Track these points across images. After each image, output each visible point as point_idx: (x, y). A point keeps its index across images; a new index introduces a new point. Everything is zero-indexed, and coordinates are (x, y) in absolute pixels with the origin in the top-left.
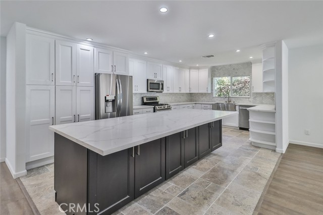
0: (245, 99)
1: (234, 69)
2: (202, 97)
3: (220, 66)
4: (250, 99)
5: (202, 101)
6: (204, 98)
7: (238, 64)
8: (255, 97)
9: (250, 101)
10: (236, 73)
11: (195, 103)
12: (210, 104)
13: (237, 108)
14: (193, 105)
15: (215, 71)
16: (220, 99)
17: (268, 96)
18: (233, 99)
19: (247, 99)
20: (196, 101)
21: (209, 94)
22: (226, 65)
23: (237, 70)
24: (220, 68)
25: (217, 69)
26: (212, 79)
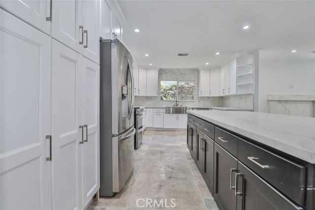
0: (191, 102)
1: (181, 74)
3: (168, 69)
7: (185, 69)
8: (199, 101)
9: (195, 105)
10: (183, 77)
12: (162, 108)
15: (162, 74)
17: (209, 100)
22: (174, 69)
23: (184, 75)
24: (167, 71)
25: (165, 72)
26: (159, 82)
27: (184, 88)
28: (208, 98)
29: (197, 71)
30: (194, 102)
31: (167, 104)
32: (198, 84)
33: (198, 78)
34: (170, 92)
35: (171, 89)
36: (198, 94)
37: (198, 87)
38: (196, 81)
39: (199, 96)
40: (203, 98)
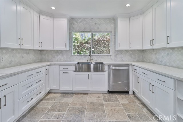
0: (107, 57)
1: (96, 24)
2: (58, 55)
3: (80, 19)
4: (112, 57)
5: (57, 61)
6: (60, 56)
8: (117, 55)
11: (49, 63)
12: (72, 65)
13: (106, 68)
14: (47, 68)
15: (74, 24)
16: (80, 57)
17: (128, 54)
18: (95, 57)
19: (109, 57)
20: (48, 61)
21: (66, 51)
23: (99, 25)
25: (77, 22)
26: (70, 34)
27: (100, 41)
28: (127, 51)
29: (114, 20)
30: (110, 56)
31: (80, 59)
32: (115, 36)
33: (115, 28)
34: (86, 45)
35: (87, 43)
36: (115, 47)
37: (115, 39)
38: (113, 32)
39: (117, 49)
40: (121, 51)
